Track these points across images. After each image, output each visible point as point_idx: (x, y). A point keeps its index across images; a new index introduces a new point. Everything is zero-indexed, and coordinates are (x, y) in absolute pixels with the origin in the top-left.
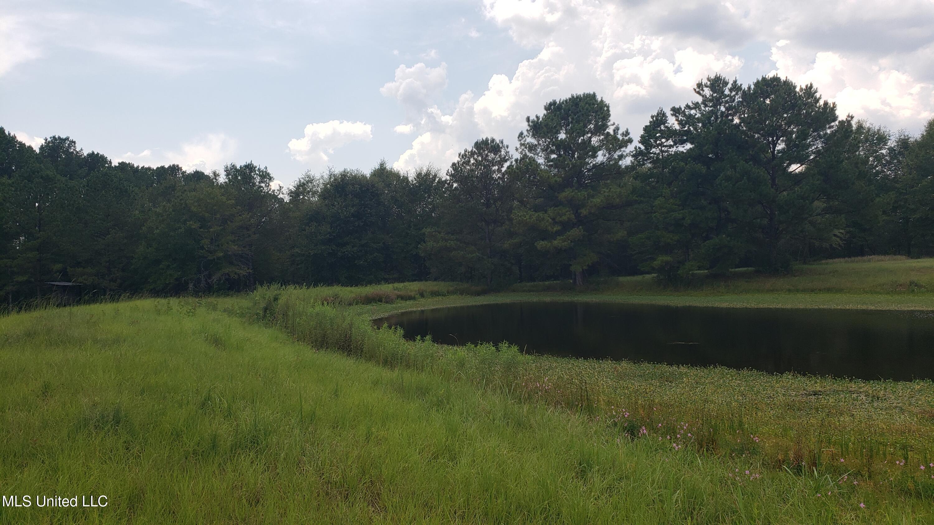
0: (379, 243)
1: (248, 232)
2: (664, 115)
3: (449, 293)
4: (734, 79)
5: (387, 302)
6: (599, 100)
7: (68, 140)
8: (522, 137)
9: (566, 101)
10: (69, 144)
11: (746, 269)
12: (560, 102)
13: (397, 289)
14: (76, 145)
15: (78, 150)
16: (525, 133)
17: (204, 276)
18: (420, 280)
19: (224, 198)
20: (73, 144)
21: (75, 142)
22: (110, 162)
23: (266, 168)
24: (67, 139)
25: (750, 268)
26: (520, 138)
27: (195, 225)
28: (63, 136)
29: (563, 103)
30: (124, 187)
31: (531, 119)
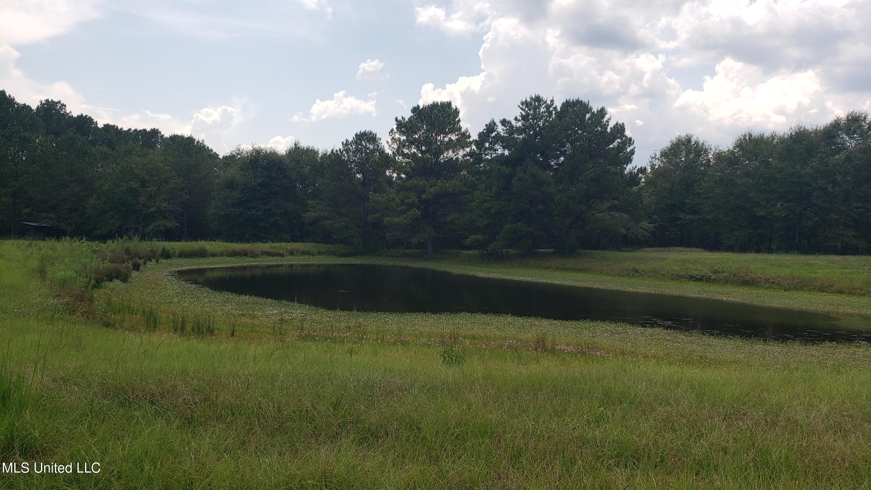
0: (281, 209)
1: (181, 193)
2: (495, 124)
3: (320, 253)
4: (552, 99)
5: (252, 257)
6: (454, 107)
7: (60, 104)
8: (392, 133)
9: (428, 106)
10: (60, 107)
11: (548, 250)
12: (423, 107)
13: (275, 248)
14: (66, 108)
15: (68, 112)
16: (395, 130)
17: (142, 226)
18: (302, 241)
19: (161, 165)
20: (64, 107)
21: (65, 106)
22: (96, 123)
23: (203, 141)
24: (59, 102)
25: (551, 250)
26: (391, 134)
27: (135, 185)
28: (56, 100)
29: (426, 107)
30: (85, 149)
31: (399, 119)
